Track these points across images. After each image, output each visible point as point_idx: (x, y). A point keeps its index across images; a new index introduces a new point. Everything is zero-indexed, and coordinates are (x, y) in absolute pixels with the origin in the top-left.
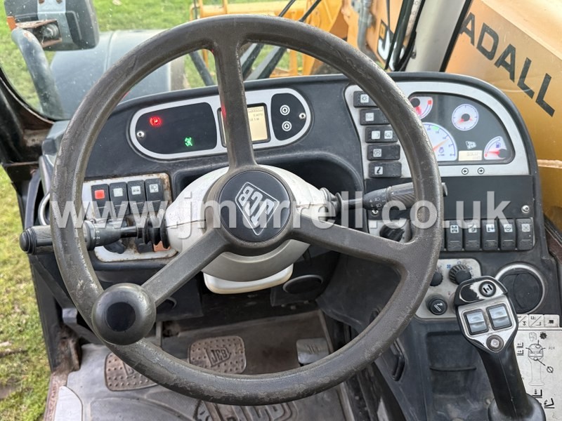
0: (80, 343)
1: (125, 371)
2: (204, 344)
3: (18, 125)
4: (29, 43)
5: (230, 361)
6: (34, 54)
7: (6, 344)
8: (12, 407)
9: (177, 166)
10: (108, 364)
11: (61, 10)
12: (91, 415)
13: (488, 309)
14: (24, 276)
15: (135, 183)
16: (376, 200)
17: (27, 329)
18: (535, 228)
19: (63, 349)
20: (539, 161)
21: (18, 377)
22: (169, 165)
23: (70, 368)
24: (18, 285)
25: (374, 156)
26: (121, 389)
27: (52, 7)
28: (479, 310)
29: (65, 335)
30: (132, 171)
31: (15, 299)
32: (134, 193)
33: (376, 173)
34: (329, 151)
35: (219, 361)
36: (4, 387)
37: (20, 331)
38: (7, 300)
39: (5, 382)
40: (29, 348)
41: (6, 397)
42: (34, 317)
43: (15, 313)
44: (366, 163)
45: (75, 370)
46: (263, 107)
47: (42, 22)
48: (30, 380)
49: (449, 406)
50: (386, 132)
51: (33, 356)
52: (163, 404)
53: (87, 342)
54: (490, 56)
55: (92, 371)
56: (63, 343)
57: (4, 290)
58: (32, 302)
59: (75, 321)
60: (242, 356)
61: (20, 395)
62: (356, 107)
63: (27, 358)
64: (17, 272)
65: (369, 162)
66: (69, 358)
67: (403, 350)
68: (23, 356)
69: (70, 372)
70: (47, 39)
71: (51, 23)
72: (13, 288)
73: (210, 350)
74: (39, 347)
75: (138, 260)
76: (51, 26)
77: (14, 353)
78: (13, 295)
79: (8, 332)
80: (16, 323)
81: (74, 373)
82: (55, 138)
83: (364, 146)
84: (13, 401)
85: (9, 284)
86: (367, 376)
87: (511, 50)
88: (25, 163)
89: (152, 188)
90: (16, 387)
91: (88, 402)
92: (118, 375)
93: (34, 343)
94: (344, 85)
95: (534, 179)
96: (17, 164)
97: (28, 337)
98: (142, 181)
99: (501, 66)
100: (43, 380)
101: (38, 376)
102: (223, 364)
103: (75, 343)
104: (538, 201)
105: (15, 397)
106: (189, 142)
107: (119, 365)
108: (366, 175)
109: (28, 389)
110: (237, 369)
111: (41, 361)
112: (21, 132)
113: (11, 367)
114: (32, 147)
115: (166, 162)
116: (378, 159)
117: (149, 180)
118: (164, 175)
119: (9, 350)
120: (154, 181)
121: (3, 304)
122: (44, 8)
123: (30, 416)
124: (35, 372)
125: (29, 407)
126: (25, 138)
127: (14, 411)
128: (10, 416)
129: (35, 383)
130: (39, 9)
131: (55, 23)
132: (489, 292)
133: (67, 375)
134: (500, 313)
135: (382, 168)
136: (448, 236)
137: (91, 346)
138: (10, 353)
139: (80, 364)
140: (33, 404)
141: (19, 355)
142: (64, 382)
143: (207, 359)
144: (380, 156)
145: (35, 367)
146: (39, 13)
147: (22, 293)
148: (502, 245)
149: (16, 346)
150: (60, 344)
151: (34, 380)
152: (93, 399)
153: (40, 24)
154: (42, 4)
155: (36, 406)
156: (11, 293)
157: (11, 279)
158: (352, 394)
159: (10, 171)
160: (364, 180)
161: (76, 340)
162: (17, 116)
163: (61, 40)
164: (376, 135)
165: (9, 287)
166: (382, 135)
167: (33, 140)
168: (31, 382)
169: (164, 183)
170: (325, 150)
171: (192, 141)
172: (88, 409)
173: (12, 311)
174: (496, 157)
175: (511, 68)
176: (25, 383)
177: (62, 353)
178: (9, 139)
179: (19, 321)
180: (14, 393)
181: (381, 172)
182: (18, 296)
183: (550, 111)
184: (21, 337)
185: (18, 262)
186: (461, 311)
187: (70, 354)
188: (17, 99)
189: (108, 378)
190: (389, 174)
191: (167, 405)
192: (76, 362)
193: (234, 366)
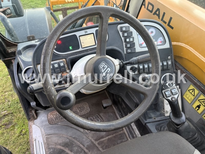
0: (36, 111)
1: (54, 118)
2: (76, 106)
3: (5, 46)
4: (2, 17)
5: (85, 110)
6: (5, 21)
7: (5, 112)
8: (12, 130)
9: (68, 56)
10: (48, 117)
11: (10, 4)
12: (44, 132)
13: (170, 90)
14: (6, 90)
15: (55, 63)
16: (134, 61)
17: (11, 106)
18: (172, 63)
19: (31, 114)
20: (172, 43)
21: (11, 121)
22: (65, 56)
23: (34, 119)
24: (5, 93)
25: (128, 46)
26: (54, 123)
27: (7, 3)
28: (168, 91)
29: (31, 109)
30: (54, 60)
31: (5, 98)
32: (56, 67)
33: (128, 52)
34: (114, 46)
35: (81, 110)
36: (8, 125)
37: (9, 107)
38: (3, 98)
39: (8, 123)
40: (13, 112)
41: (9, 127)
42: (13, 102)
43: (6, 102)
44: (125, 49)
45: (36, 119)
46: (93, 34)
47: (5, 9)
48: (16, 121)
49: (151, 114)
50: (131, 39)
51: (15, 114)
52: (65, 125)
53: (38, 110)
54: (151, 12)
55: (41, 118)
56: (31, 112)
57: (1, 95)
58: (11, 98)
59: (36, 106)
60: (88, 108)
61: (14, 126)
62: (121, 32)
63: (13, 115)
64: (4, 89)
65: (126, 48)
66: (33, 116)
67: (138, 101)
68: (12, 114)
69: (34, 120)
70: (7, 15)
71: (8, 9)
72: (4, 94)
73: (78, 108)
74: (16, 111)
75: (59, 87)
76: (8, 10)
77: (9, 114)
78: (4, 96)
79: (5, 108)
80: (7, 105)
81: (36, 120)
82: (21, 49)
83: (124, 44)
84: (12, 128)
85: (2, 93)
86: (123, 107)
87: (158, 10)
88: (10, 58)
89: (61, 64)
90: (11, 124)
91: (42, 128)
92: (52, 120)
93: (15, 110)
94: (117, 25)
95: (171, 49)
96: (6, 59)
97: (12, 109)
98: (57, 62)
99: (155, 15)
100: (20, 121)
101: (18, 120)
102: (83, 111)
103: (34, 111)
104: (172, 55)
105: (12, 127)
106: (71, 48)
107: (51, 117)
108: (125, 53)
109: (16, 124)
110: (87, 112)
111: (18, 115)
112: (6, 48)
113: (9, 118)
114: (10, 53)
115: (64, 55)
116: (129, 47)
117: (60, 62)
118: (64, 60)
119: (7, 113)
120: (61, 62)
121: (2, 100)
122: (4, 3)
123: (18, 131)
124: (17, 119)
125: (17, 129)
126: (8, 50)
127: (13, 131)
128: (12, 133)
129: (17, 122)
130: (2, 4)
131: (9, 9)
132: (171, 85)
133: (34, 121)
134: (175, 91)
135: (130, 50)
136: (149, 68)
137: (39, 111)
138: (7, 114)
139: (37, 117)
140: (18, 128)
141: (10, 114)
142: (33, 123)
143: (78, 111)
144: (129, 46)
145: (16, 117)
146: (2, 5)
147: (7, 96)
148: (164, 68)
149: (9, 112)
150: (30, 112)
151: (17, 121)
152: (44, 127)
153: (4, 10)
154: (3, 2)
155: (19, 128)
156: (3, 96)
157: (2, 92)
158: (119, 113)
159: (4, 62)
160: (125, 54)
161: (34, 110)
162: (4, 43)
163: (12, 14)
164: (128, 40)
165: (2, 94)
166: (130, 40)
167: (11, 50)
168: (16, 122)
169: (64, 62)
170: (113, 46)
171: (72, 48)
172: (43, 130)
173: (5, 101)
174: (160, 43)
175: (159, 15)
176: (14, 122)
177: (31, 115)
178: (2, 51)
179: (8, 104)
180: (11, 126)
181: (130, 51)
182: (6, 97)
183: (172, 28)
184: (10, 109)
185: (3, 86)
186: (163, 91)
187: (33, 115)
188: (3, 37)
189: (49, 121)
190: (132, 52)
191: (67, 125)
192: (36, 117)
193: (86, 111)
